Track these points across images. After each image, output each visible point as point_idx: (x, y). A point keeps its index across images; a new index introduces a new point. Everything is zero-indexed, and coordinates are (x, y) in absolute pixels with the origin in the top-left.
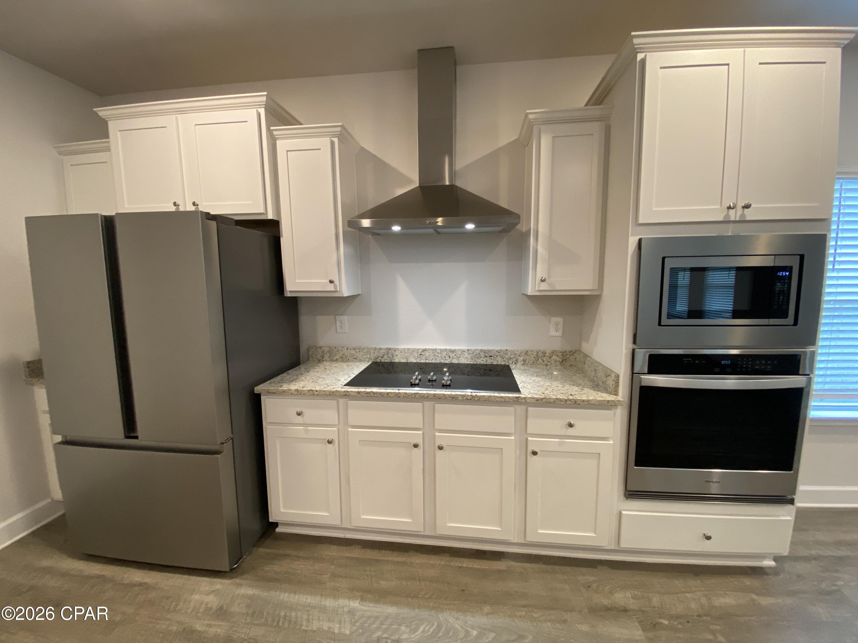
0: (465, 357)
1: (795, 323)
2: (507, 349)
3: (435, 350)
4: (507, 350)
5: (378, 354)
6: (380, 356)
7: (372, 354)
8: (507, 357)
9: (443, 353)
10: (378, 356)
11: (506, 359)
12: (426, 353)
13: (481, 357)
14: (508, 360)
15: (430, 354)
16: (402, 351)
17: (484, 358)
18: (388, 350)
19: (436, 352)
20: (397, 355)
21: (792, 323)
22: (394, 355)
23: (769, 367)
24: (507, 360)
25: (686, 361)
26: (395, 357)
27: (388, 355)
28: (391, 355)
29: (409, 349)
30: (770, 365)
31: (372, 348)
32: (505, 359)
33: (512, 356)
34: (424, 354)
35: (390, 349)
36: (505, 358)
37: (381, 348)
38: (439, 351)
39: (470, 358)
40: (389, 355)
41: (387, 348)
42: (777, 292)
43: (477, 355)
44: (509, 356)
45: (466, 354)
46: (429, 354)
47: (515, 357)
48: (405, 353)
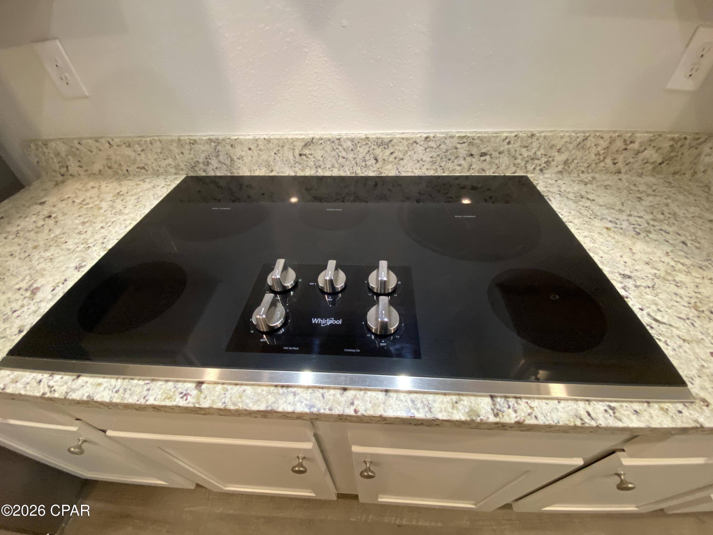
0: (415, 157)
3: (337, 142)
5: (192, 156)
6: (201, 161)
7: (178, 157)
9: (359, 149)
10: (195, 160)
12: (315, 150)
13: (457, 157)
15: (326, 151)
16: (252, 147)
17: (465, 159)
18: (213, 144)
19: (340, 147)
20: (241, 158)
22: (235, 158)
26: (238, 163)
27: (217, 156)
28: (226, 156)
29: (269, 141)
31: (172, 141)
32: (519, 161)
33: (539, 153)
34: (311, 155)
35: (218, 142)
37: (195, 141)
38: (349, 143)
39: (429, 159)
40: (221, 158)
41: (211, 140)
43: (449, 153)
45: (420, 149)
46: (323, 152)
48: (260, 150)
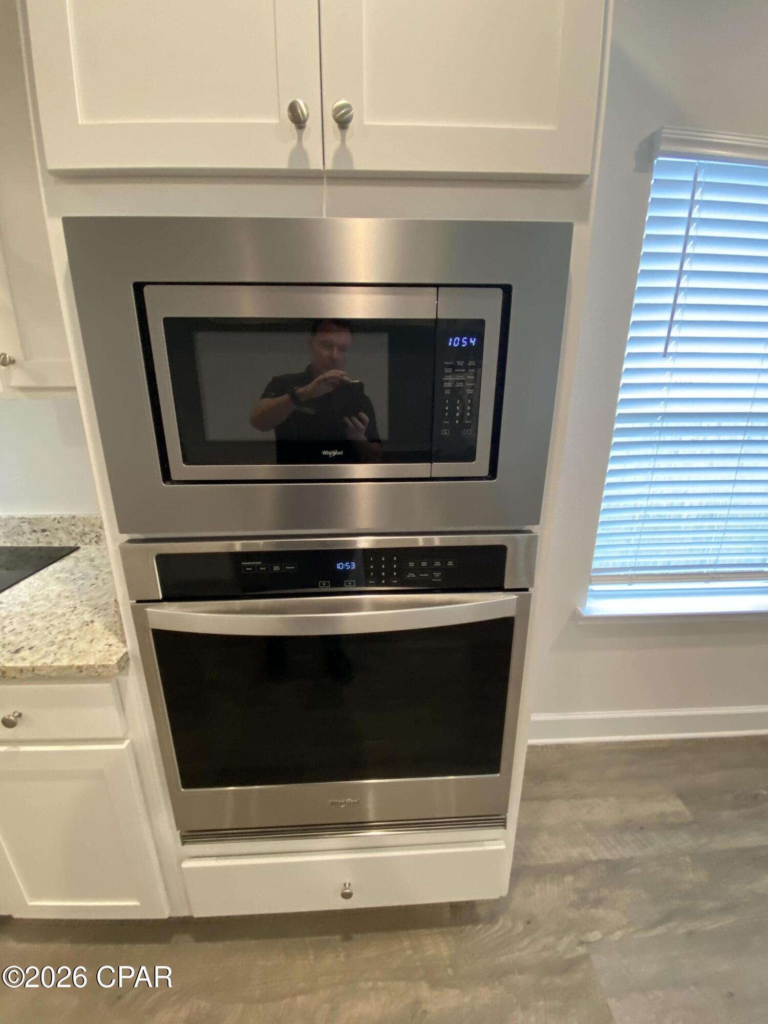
1: (493, 473)
2: (73, 513)
4: (74, 517)
8: (77, 531)
11: (77, 534)
14: (81, 537)
17: (30, 534)
21: (485, 473)
23: (437, 574)
24: (79, 538)
25: (249, 566)
30: (437, 569)
32: (74, 535)
36: (72, 532)
42: (447, 392)
44: (81, 528)
47: (93, 531)
